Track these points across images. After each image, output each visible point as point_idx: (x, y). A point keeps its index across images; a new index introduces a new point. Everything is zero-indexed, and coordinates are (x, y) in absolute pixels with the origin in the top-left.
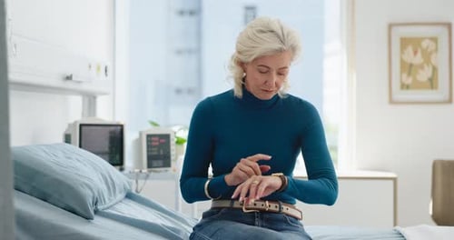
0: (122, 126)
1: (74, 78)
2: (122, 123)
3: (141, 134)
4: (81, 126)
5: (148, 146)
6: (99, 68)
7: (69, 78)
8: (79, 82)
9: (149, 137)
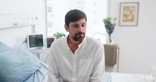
0: (42, 35)
1: (18, 24)
4: (29, 36)
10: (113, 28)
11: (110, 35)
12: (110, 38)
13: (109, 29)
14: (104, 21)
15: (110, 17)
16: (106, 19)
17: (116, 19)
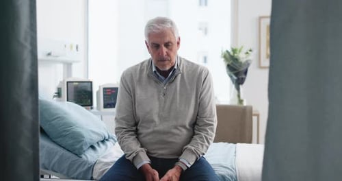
0: (91, 82)
1: (52, 54)
2: (91, 80)
3: (100, 87)
4: (68, 82)
5: (104, 95)
6: (71, 47)
7: (49, 54)
8: (57, 56)
9: (104, 89)
10: (246, 73)
11: (238, 89)
12: (239, 96)
13: (236, 75)
14: (225, 57)
15: (238, 47)
16: (227, 51)
17: (250, 52)
